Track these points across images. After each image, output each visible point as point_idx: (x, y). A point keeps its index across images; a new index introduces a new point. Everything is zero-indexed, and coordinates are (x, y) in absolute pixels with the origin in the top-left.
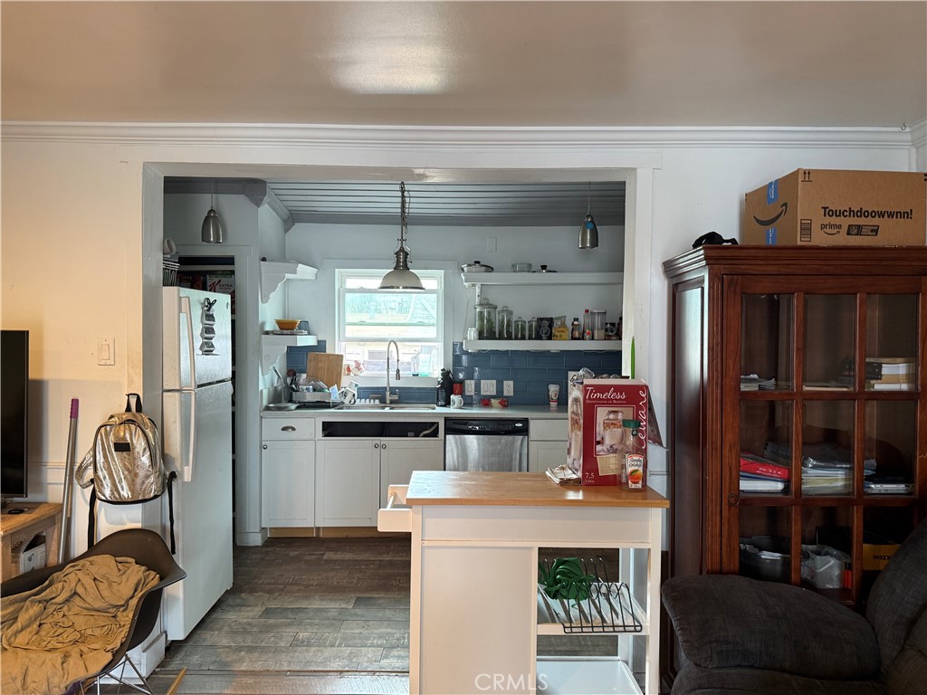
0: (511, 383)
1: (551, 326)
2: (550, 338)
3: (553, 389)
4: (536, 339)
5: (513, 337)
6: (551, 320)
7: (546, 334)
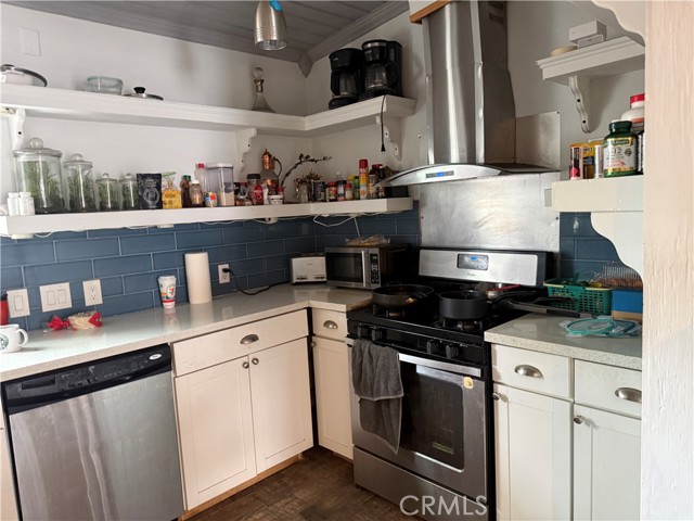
0: (97, 283)
1: (159, 187)
2: (160, 206)
3: (168, 284)
4: (137, 208)
5: (98, 207)
6: (158, 177)
7: (153, 200)
